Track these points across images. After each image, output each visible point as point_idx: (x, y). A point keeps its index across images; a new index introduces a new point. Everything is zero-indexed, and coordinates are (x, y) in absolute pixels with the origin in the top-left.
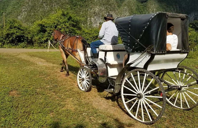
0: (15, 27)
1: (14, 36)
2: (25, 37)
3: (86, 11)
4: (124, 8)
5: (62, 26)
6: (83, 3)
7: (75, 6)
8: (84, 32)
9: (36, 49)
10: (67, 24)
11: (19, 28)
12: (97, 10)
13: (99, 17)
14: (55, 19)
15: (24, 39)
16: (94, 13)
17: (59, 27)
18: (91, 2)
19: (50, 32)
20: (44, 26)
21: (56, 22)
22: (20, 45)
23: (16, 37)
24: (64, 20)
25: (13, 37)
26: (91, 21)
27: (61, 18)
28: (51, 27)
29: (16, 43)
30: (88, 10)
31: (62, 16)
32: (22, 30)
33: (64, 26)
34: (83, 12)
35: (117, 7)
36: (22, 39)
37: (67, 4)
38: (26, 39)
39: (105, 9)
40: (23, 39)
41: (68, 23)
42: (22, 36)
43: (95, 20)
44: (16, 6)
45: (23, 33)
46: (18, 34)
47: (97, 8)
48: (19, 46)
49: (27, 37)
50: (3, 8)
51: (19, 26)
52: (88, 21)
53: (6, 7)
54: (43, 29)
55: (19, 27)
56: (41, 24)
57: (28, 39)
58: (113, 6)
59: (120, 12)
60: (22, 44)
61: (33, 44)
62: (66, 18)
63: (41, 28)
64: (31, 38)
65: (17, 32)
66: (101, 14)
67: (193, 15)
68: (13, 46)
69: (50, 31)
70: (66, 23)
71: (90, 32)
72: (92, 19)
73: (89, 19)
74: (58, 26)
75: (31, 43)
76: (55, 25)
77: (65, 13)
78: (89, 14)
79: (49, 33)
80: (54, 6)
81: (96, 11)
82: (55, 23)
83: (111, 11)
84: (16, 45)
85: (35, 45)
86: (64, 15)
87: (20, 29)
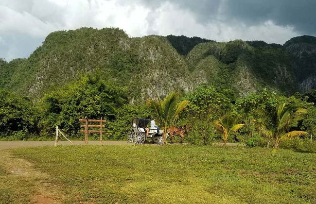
0: (7, 105)
1: (5, 119)
2: (24, 121)
3: (139, 79)
4: (199, 73)
5: (89, 101)
6: (134, 66)
7: (121, 70)
8: (127, 110)
9: (44, 140)
10: (98, 98)
11: (13, 106)
12: (157, 75)
13: (160, 87)
14: (77, 89)
15: (22, 124)
16: (152, 81)
17: (84, 102)
18: (147, 65)
19: (68, 111)
20: (57, 102)
21: (79, 94)
22: (15, 134)
23: (8, 122)
24: (92, 91)
25: (3, 122)
26: (146, 94)
27: (86, 88)
28: (70, 104)
29: (9, 132)
30: (141, 76)
31: (89, 84)
32: (19, 109)
33: (92, 101)
34: (133, 80)
35: (187, 71)
36: (18, 124)
37: (108, 67)
38: (25, 125)
39: (169, 75)
40: (20, 125)
41: (98, 95)
42: (18, 120)
43: (153, 91)
44: (25, 73)
45: (21, 115)
46: (11, 116)
47: (156, 73)
48: (14, 136)
49: (28, 122)
50: (6, 76)
51: (13, 102)
52: (142, 94)
53: (11, 74)
54: (55, 107)
55: (13, 104)
56: (52, 99)
57: (29, 125)
58: (181, 69)
59: (193, 79)
60: (20, 133)
61: (38, 133)
62: (96, 88)
63: (52, 105)
64: (34, 122)
65: (9, 113)
66: (163, 82)
67: (311, 81)
68: (5, 136)
69: (68, 109)
70: (95, 96)
71: (137, 110)
72: (148, 90)
73: (143, 90)
74: (82, 102)
75: (34, 131)
76: (77, 99)
77: (94, 79)
78: (143, 83)
79: (66, 113)
80: (88, 71)
81: (155, 78)
82: (76, 97)
83: (178, 76)
84: (8, 134)
85: (41, 134)
86: (91, 82)
87: (16, 108)
